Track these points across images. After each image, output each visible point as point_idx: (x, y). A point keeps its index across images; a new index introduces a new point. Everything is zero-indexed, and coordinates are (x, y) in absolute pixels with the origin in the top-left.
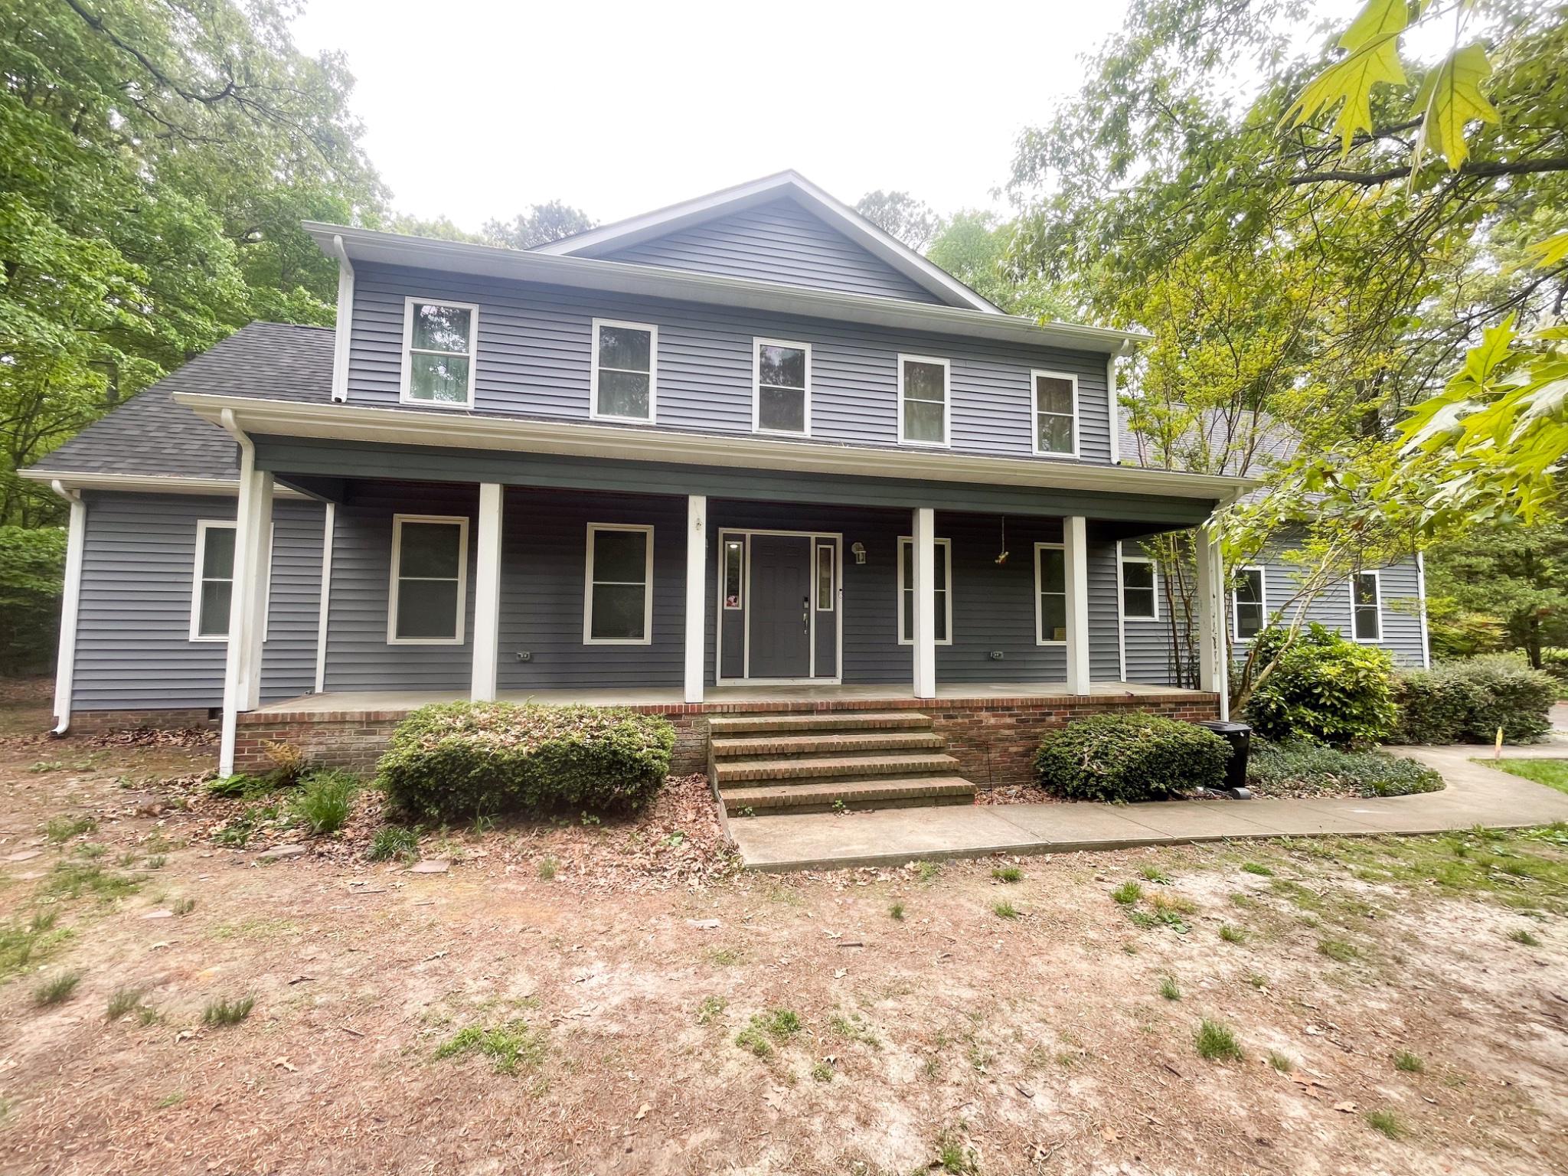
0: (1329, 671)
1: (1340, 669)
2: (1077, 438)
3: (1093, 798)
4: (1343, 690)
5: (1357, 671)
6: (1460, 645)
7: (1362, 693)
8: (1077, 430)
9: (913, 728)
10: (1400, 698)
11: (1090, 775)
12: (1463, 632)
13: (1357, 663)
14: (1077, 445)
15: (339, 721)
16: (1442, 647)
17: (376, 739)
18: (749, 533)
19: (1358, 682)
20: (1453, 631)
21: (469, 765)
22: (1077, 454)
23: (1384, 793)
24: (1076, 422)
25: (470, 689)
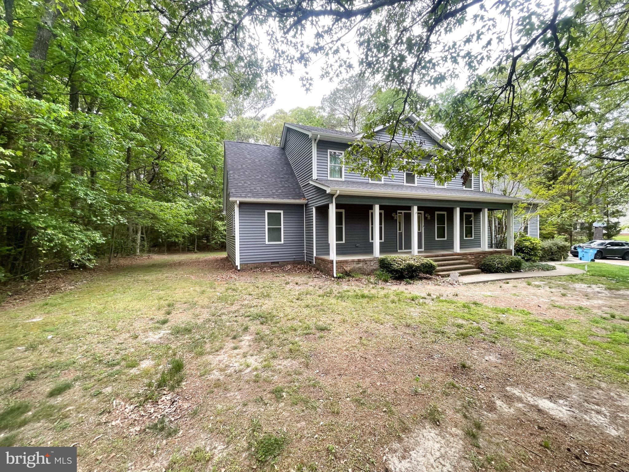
0: (527, 244)
1: (529, 243)
2: (473, 184)
3: (500, 272)
4: (530, 248)
5: (533, 244)
6: (546, 236)
7: (534, 249)
8: (473, 182)
9: (460, 259)
10: (541, 250)
11: (498, 267)
12: (547, 232)
13: (533, 242)
14: (473, 186)
15: (353, 261)
16: (544, 237)
17: (359, 265)
18: (403, 212)
19: (533, 247)
20: (544, 232)
21: (412, 267)
22: (473, 189)
23: (548, 270)
24: (473, 180)
25: (373, 253)
